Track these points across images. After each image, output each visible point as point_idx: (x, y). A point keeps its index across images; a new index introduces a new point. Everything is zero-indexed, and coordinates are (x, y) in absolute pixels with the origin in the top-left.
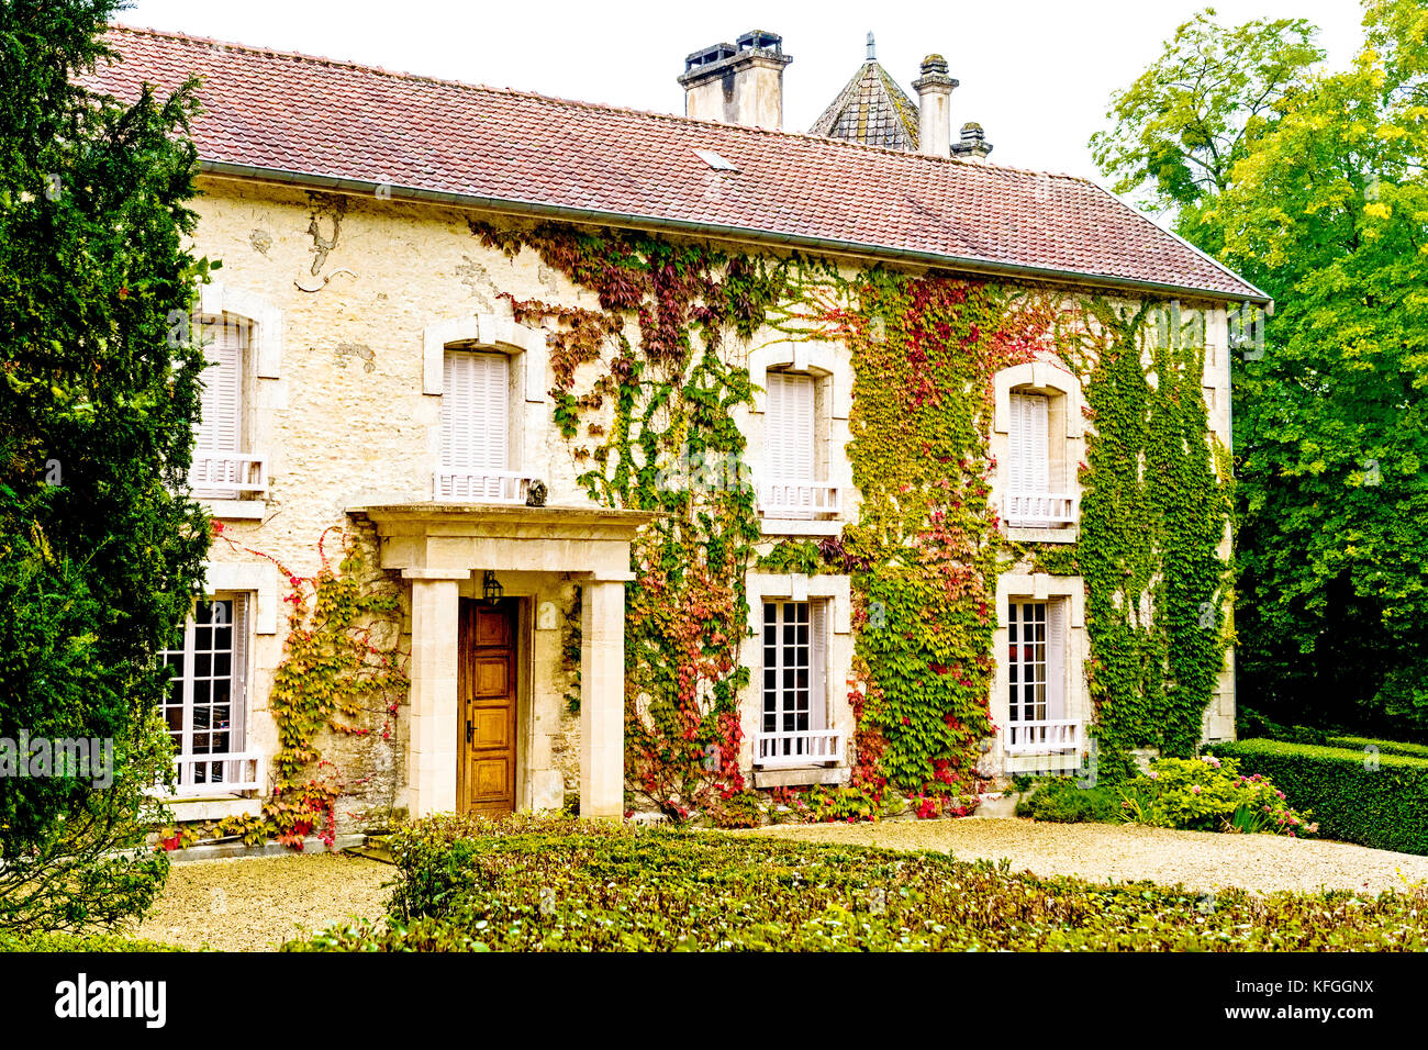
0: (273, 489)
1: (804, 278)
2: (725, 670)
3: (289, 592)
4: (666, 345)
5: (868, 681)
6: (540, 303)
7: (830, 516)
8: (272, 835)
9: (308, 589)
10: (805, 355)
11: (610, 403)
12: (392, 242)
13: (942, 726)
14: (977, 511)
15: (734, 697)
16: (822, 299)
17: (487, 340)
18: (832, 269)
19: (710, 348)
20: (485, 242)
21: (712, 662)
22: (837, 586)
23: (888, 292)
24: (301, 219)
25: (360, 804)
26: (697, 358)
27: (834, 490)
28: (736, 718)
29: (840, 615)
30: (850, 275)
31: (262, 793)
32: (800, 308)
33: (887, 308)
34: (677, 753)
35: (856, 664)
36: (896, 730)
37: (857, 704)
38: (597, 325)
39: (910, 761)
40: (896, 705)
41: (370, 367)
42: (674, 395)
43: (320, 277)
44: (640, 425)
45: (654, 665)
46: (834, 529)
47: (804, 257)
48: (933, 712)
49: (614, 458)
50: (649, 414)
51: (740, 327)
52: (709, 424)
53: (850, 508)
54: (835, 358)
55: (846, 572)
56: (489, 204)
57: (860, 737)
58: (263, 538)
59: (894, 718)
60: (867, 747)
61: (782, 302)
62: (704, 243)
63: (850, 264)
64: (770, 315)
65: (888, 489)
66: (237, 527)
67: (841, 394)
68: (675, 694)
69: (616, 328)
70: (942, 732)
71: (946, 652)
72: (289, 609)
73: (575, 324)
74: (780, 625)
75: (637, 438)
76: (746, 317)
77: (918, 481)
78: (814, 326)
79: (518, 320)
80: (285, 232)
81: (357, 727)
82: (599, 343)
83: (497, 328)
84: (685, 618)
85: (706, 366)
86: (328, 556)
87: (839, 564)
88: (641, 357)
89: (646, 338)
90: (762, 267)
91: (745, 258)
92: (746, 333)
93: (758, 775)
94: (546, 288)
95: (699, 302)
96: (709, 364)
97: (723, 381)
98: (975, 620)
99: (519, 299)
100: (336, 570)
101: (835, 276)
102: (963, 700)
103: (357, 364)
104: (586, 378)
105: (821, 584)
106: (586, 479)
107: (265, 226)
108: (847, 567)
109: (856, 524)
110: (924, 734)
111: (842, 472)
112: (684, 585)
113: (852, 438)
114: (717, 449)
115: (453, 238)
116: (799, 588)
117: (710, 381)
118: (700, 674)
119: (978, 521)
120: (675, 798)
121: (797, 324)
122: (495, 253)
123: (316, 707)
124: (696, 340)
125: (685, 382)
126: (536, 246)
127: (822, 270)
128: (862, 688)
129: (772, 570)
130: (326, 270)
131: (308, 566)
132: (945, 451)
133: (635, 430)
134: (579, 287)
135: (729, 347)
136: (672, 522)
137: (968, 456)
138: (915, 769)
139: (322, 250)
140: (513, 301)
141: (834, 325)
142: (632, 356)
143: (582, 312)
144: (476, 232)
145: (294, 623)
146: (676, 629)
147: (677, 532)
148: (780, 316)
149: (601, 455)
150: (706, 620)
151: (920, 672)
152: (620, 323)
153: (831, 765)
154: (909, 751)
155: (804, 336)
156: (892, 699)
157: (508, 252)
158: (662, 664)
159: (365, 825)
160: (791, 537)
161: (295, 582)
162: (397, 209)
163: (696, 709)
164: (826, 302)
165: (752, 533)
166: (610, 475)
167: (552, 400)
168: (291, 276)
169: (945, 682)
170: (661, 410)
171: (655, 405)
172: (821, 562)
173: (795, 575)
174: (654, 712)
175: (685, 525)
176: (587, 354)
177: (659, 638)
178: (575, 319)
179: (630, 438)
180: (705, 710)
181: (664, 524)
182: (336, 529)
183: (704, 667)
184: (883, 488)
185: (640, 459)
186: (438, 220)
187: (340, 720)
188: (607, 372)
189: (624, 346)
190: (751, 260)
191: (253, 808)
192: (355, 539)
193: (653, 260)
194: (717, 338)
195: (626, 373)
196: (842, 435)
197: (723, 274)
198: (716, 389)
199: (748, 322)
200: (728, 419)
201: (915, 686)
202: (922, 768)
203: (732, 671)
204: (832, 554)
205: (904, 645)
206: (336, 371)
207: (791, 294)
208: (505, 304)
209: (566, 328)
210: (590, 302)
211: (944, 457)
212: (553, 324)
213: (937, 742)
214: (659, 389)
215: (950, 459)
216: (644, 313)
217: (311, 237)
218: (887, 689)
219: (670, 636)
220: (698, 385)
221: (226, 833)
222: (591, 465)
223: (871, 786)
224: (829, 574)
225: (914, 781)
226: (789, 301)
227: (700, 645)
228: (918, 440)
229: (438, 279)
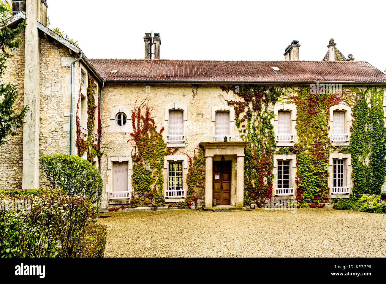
0: (187, 141)
1: (286, 90)
2: (269, 175)
3: (189, 160)
4: (257, 108)
5: (300, 177)
6: (233, 101)
7: (292, 142)
8: (186, 205)
9: (192, 160)
10: (286, 107)
11: (246, 120)
12: (206, 92)
13: (316, 187)
14: (325, 139)
15: (271, 180)
16: (290, 94)
17: (223, 110)
18: (292, 88)
19: (266, 108)
20: (223, 90)
21: (267, 173)
22: (293, 157)
23: (304, 91)
24: (191, 90)
25: (201, 200)
26: (263, 110)
27: (292, 136)
28: (272, 185)
29: (294, 163)
30: (296, 89)
31: (185, 198)
32: (285, 97)
33: (304, 95)
34: (260, 192)
35: (297, 173)
36: (305, 188)
37: (297, 182)
38: (244, 105)
39: (308, 195)
40: (305, 183)
41: (202, 117)
42: (259, 118)
43: (194, 100)
44: (252, 125)
45: (255, 174)
46: (292, 144)
47: (286, 86)
48: (313, 184)
49: (247, 132)
50: (254, 122)
51: (272, 102)
52: (266, 123)
53: (296, 140)
54: (293, 108)
55: (295, 154)
56: (224, 82)
57: (297, 189)
58: (185, 150)
59: (305, 186)
60: (299, 192)
61: (281, 96)
62: (265, 85)
63: (296, 86)
64: (279, 99)
65: (304, 135)
66: (181, 148)
67: (294, 116)
68: (259, 180)
69: (247, 105)
70: (316, 189)
71: (317, 171)
72: (189, 164)
73: (240, 105)
74: (283, 166)
75: (251, 127)
76: (273, 100)
77: (311, 133)
78: (288, 101)
79: (229, 105)
80: (188, 92)
81: (201, 186)
82: (244, 108)
83: (225, 107)
84: (261, 164)
85: (265, 111)
86: (196, 153)
87: (293, 152)
88: (252, 111)
89: (253, 106)
90: (277, 89)
91: (273, 87)
92: (274, 104)
93: (276, 197)
94: (234, 98)
95: (264, 98)
96: (266, 111)
97: (269, 114)
98: (324, 164)
99: (229, 101)
100: (197, 156)
101: (293, 89)
102: (321, 182)
103: (201, 116)
104: (242, 116)
105: (289, 157)
106: (241, 137)
107: (185, 92)
108: (295, 153)
109: (297, 143)
110: (311, 189)
111: (294, 132)
112: (261, 158)
113: (297, 124)
114: (267, 128)
115: (217, 90)
116: (284, 157)
117: (266, 114)
118: (264, 176)
119: (326, 141)
120: (259, 202)
121: (285, 100)
122: (225, 92)
123: (193, 182)
124: (263, 106)
125: (261, 115)
126: (232, 90)
127: (290, 88)
128: (299, 179)
129: (279, 154)
130: (195, 99)
131: (192, 156)
132: (317, 126)
133: (251, 125)
134: (240, 97)
135: (270, 107)
136: (258, 145)
137: (323, 127)
138: (309, 197)
139: (194, 95)
140: (228, 102)
141: (293, 100)
142: (251, 110)
143: (241, 102)
144: (221, 88)
145: (190, 166)
146: (259, 167)
147: (259, 146)
148: (281, 99)
149: (245, 131)
150: (265, 165)
151: (311, 175)
152: (248, 104)
153: (292, 195)
154: (308, 193)
155: (286, 103)
156: (304, 181)
157: (227, 92)
158: (256, 174)
159: (202, 204)
160: (283, 147)
161: (190, 159)
162: (207, 86)
163: (263, 183)
164: (291, 95)
165: (275, 146)
166: (246, 135)
167: (235, 121)
168: (189, 101)
169: (316, 178)
170: (256, 121)
171: (255, 120)
172: (290, 152)
173: (284, 155)
174: (255, 184)
175: (261, 145)
176: (242, 111)
177: (256, 169)
178: (239, 104)
179: (250, 127)
180: (265, 183)
181: (257, 145)
182: (197, 148)
183: (265, 174)
184: (303, 135)
185: (252, 132)
186: (214, 87)
187: (198, 184)
188: (246, 114)
189: (249, 109)
190: (275, 88)
191: (183, 200)
192: (200, 150)
193: (254, 90)
194: (267, 105)
195: (249, 114)
196: (294, 124)
197: (269, 91)
198: (268, 116)
199: (274, 101)
200: (270, 122)
201: (310, 178)
202: (311, 197)
203: (271, 175)
204: (292, 150)
205: (307, 169)
206: (197, 118)
207: (283, 94)
208: (226, 102)
209: (238, 106)
210: (242, 100)
211: (317, 128)
212: (235, 105)
213: (314, 191)
214: (256, 117)
215: (319, 128)
216: (253, 101)
217: (193, 93)
218: (303, 179)
219: (257, 168)
220: (264, 116)
221: (179, 205)
222: (243, 133)
223: (300, 200)
224: (291, 154)
225: (309, 199)
226: (283, 96)
227: (264, 170)
228: (311, 124)
229: (214, 98)
